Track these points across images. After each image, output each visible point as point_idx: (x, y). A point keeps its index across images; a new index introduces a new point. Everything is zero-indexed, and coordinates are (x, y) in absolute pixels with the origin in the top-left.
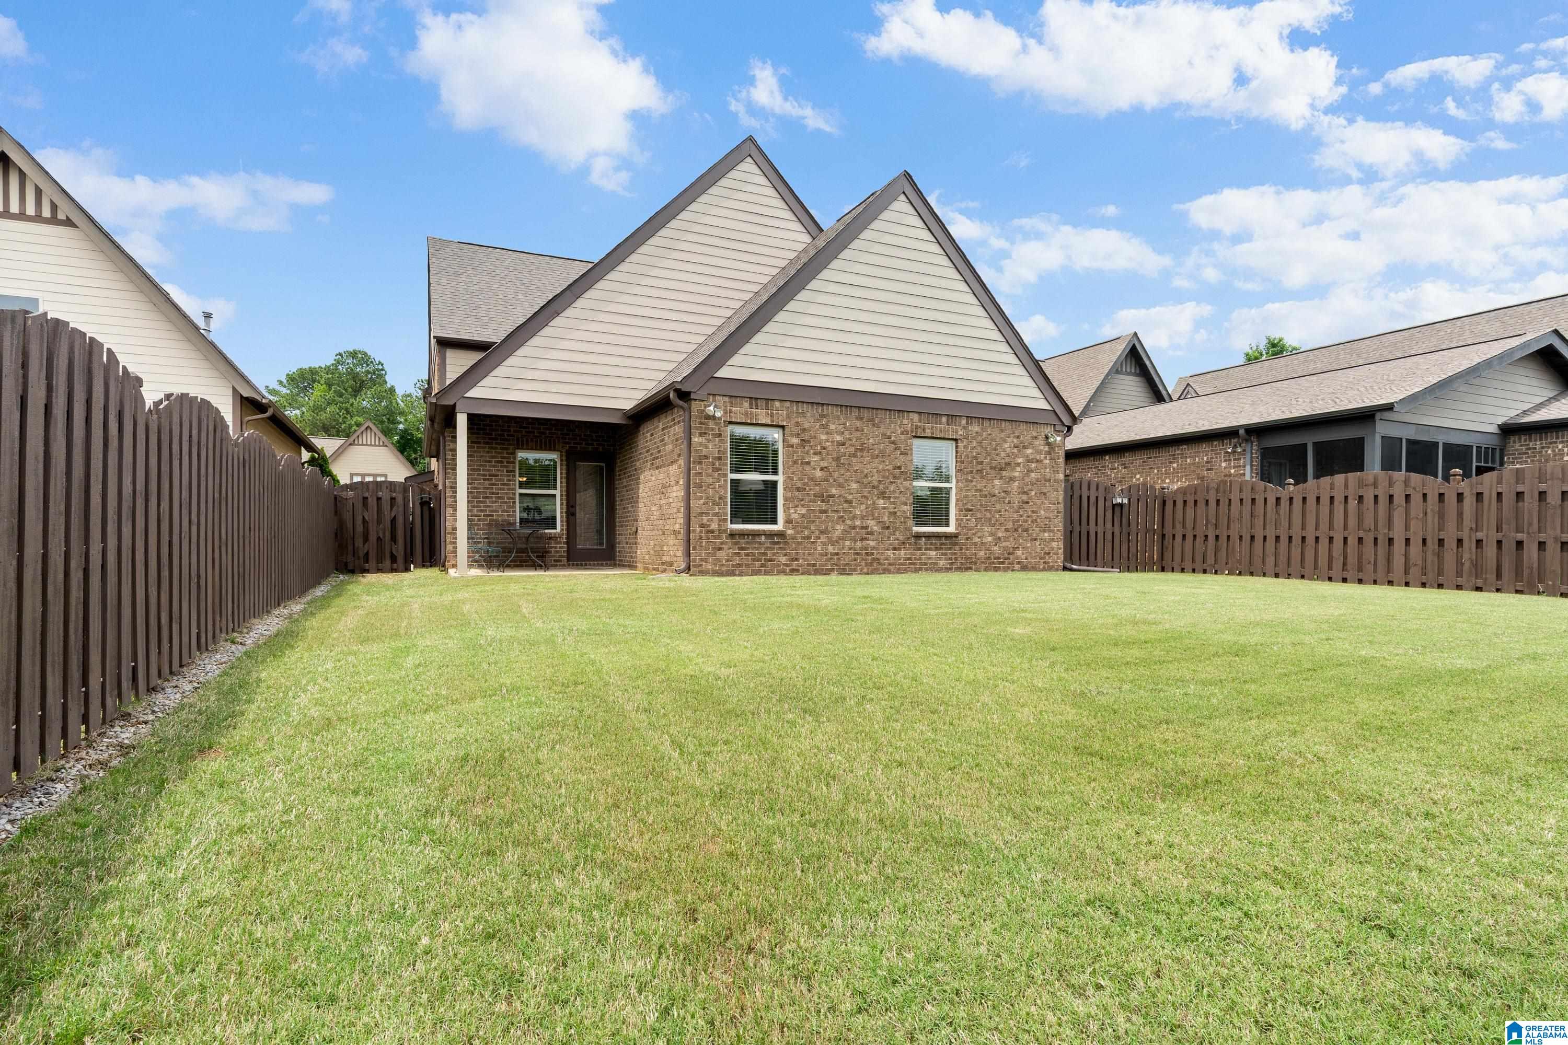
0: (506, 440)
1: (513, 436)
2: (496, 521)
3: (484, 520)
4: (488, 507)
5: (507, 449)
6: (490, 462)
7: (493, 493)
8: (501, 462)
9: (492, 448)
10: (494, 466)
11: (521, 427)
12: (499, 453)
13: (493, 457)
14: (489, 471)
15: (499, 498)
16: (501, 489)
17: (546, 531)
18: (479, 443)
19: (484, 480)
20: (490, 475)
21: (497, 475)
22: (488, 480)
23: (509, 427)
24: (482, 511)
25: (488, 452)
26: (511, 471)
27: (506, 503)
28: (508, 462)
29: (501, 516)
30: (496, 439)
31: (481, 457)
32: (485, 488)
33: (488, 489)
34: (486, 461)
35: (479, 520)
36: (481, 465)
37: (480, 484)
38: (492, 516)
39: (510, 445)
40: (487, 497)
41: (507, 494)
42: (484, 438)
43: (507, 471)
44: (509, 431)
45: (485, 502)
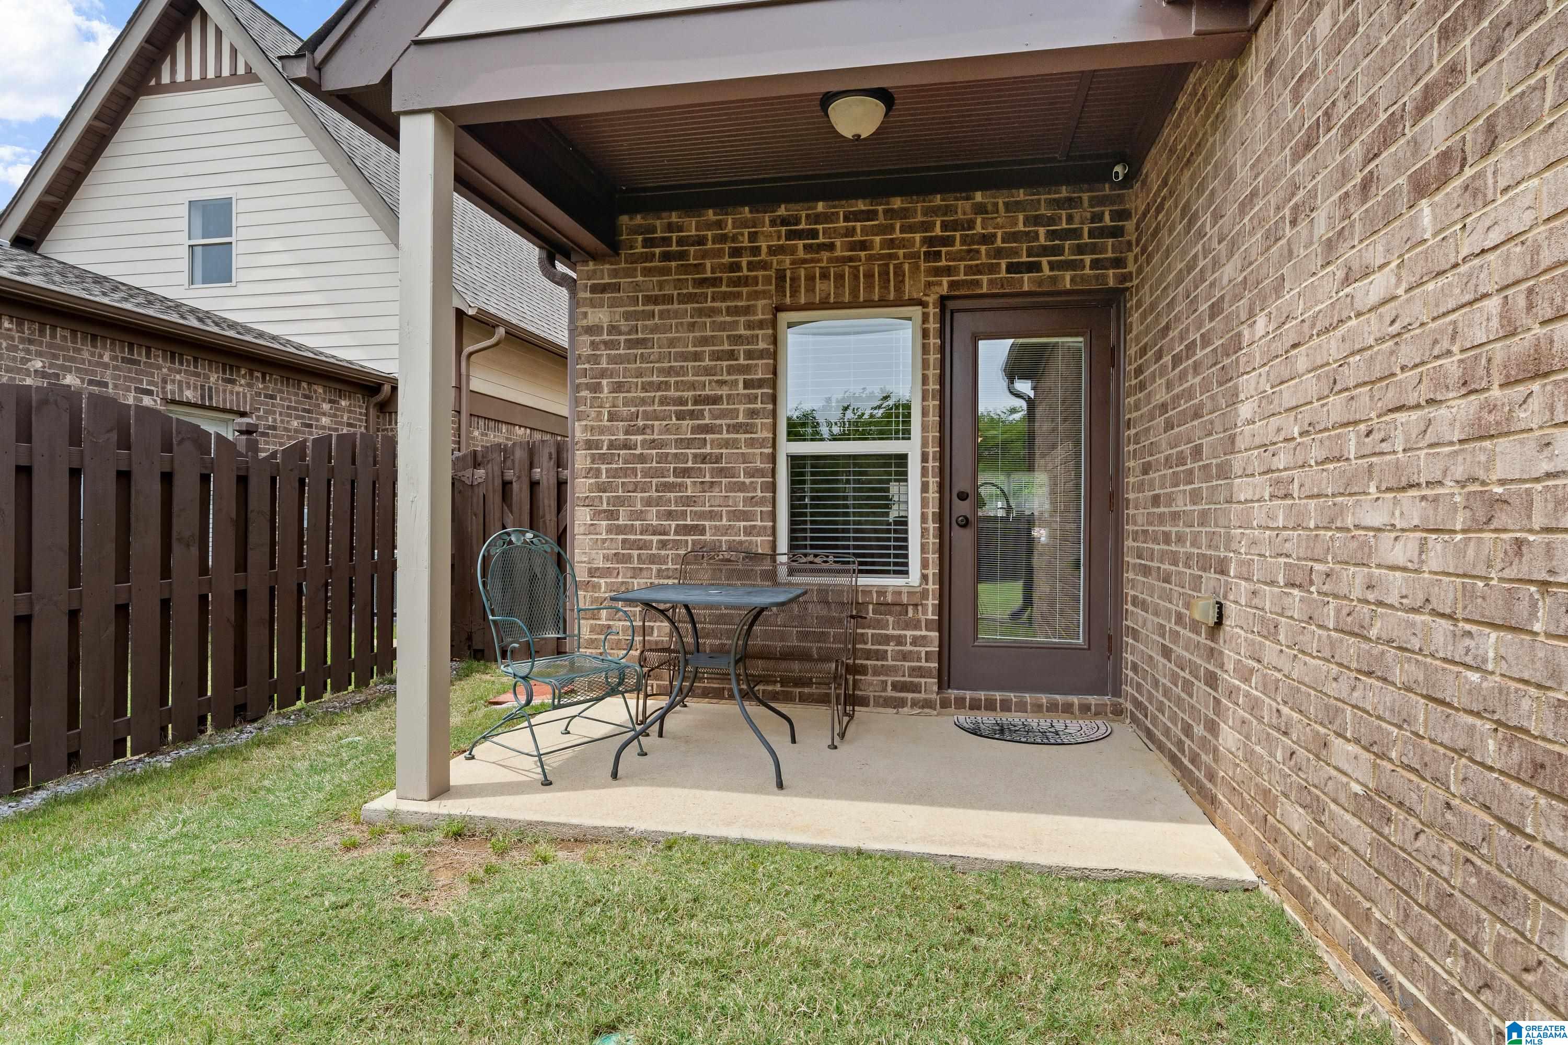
0: (745, 281)
1: (765, 266)
2: (715, 548)
3: (677, 544)
4: (689, 501)
5: (747, 310)
6: (697, 357)
7: (704, 459)
8: (732, 355)
9: (700, 312)
10: (708, 371)
11: (791, 235)
12: (723, 327)
13: (704, 341)
14: (693, 386)
15: (722, 472)
16: (727, 444)
17: (864, 581)
18: (669, 299)
19: (680, 416)
20: (697, 401)
21: (716, 400)
22: (692, 415)
23: (753, 237)
24: (670, 515)
25: (692, 326)
26: (760, 384)
27: (742, 487)
28: (749, 355)
29: (726, 531)
30: (716, 282)
31: (672, 343)
32: (680, 443)
33: (689, 443)
34: (684, 357)
35: (663, 545)
36: (670, 371)
37: (667, 430)
38: (701, 530)
39: (755, 295)
40: (686, 472)
41: (745, 458)
42: (679, 284)
43: (747, 385)
44: (756, 251)
45: (681, 487)
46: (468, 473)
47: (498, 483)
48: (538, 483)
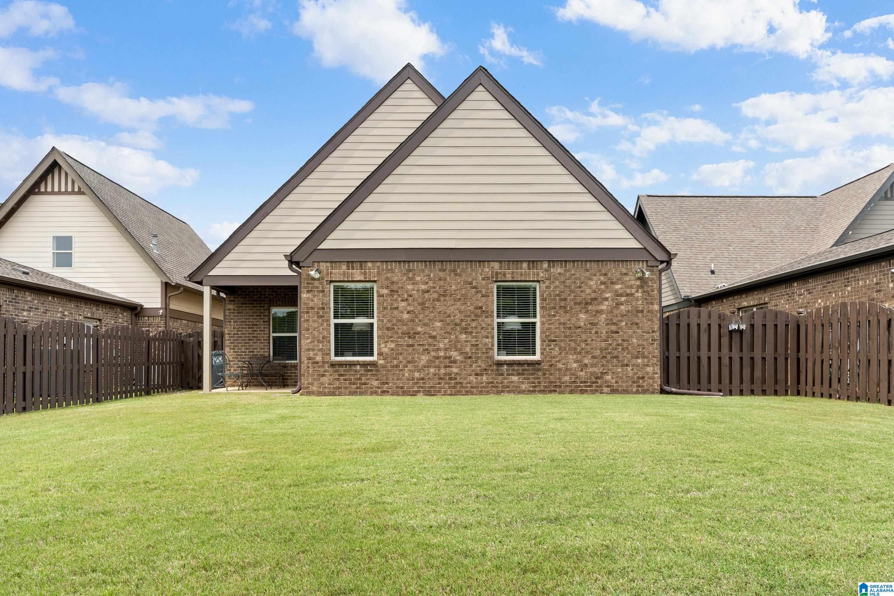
0: (262, 301)
1: (267, 298)
2: (257, 355)
3: (248, 355)
4: (251, 346)
5: (263, 307)
6: (252, 316)
7: (254, 337)
8: (260, 316)
9: (253, 307)
10: (255, 319)
11: (273, 292)
12: (258, 310)
13: (254, 313)
14: (252, 322)
15: (258, 340)
16: (259, 334)
17: (287, 362)
18: (246, 304)
19: (249, 328)
20: (253, 325)
21: (257, 325)
22: (252, 328)
23: (264, 292)
24: (247, 349)
25: (251, 310)
26: (266, 322)
27: (262, 343)
28: (264, 316)
29: (259, 352)
30: (256, 300)
31: (247, 313)
32: (249, 334)
33: (251, 334)
34: (250, 316)
35: (245, 355)
36: (247, 319)
37: (246, 331)
38: (254, 352)
39: (265, 304)
40: (250, 340)
41: (263, 337)
42: (249, 301)
43: (263, 322)
44: (265, 294)
45: (249, 343)
46: (188, 339)
47: (197, 342)
48: (216, 341)
